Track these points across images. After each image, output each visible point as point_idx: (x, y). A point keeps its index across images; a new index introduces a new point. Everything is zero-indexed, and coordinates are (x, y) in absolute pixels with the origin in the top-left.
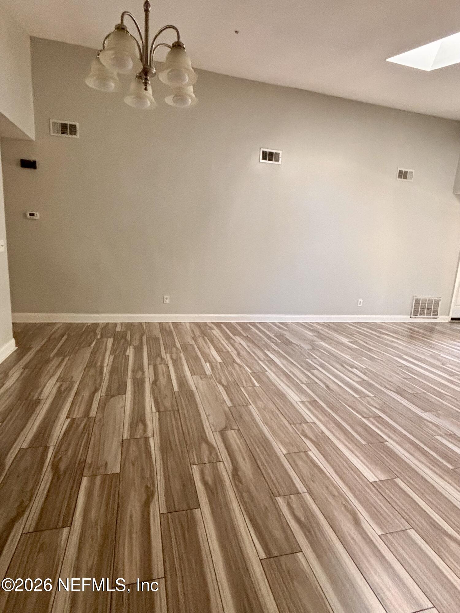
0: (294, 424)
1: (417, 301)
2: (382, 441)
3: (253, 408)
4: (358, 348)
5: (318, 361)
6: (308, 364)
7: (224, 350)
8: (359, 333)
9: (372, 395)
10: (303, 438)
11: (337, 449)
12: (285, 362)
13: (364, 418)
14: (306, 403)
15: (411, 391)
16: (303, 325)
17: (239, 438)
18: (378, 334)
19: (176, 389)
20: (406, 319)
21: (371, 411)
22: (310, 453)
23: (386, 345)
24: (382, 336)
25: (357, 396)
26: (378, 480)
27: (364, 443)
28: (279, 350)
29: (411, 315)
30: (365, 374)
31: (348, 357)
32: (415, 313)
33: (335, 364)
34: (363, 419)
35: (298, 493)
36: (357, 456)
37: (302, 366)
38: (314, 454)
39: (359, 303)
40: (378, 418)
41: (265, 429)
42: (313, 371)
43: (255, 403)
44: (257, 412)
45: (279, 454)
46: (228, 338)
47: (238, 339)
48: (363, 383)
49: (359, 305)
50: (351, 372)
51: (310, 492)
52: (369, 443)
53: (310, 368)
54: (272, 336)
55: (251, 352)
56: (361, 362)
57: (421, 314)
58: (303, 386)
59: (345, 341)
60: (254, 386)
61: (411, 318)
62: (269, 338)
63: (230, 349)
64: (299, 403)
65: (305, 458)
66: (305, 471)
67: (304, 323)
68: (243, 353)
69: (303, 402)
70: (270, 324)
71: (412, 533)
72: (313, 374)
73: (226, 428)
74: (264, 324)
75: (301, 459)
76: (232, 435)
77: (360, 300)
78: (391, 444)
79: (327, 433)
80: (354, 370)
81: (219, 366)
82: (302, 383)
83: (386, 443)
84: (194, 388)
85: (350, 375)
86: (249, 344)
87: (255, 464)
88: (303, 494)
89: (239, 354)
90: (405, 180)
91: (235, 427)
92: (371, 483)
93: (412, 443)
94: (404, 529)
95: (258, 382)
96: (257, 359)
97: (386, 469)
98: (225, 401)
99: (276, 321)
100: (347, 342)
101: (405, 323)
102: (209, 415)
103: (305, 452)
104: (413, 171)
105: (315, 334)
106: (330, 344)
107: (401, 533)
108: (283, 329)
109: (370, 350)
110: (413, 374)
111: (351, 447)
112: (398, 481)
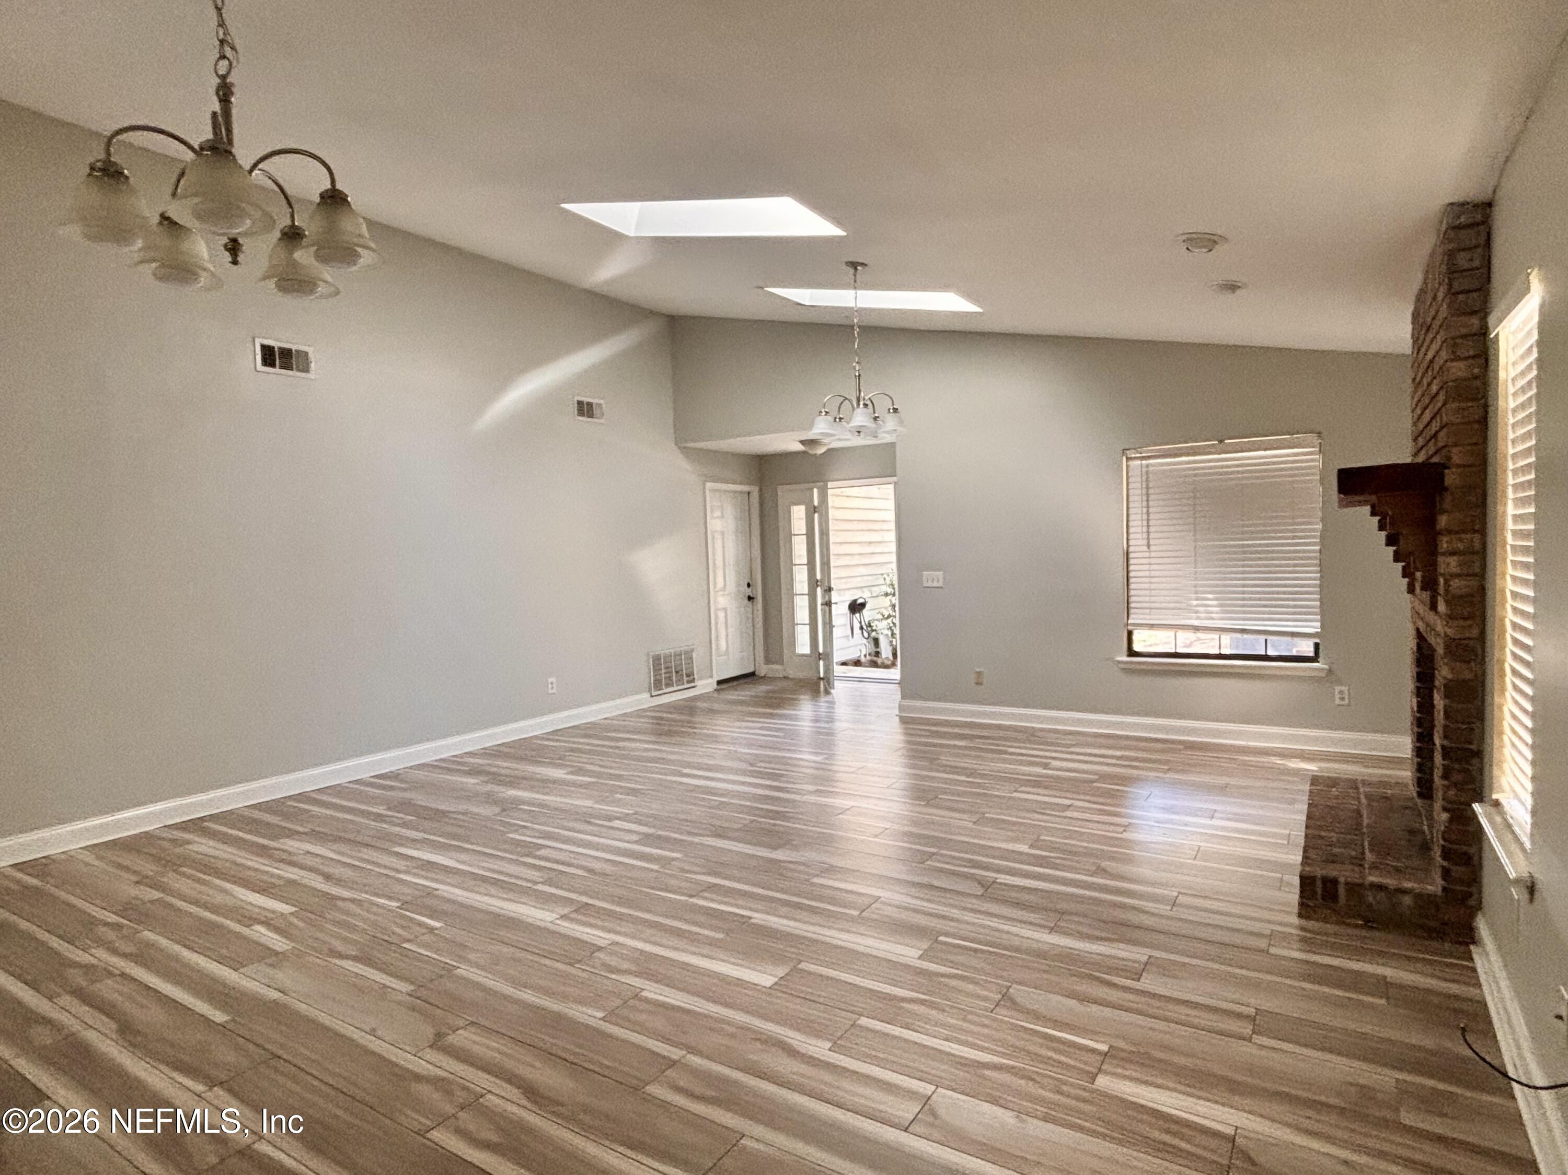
0: (579, 962)
1: (657, 659)
2: (744, 920)
3: (464, 971)
4: (593, 780)
5: (538, 831)
6: (517, 843)
7: (277, 882)
8: (572, 750)
9: (679, 855)
10: (614, 976)
11: (685, 966)
12: (463, 857)
13: (691, 896)
14: (573, 915)
15: (736, 826)
16: (436, 766)
17: (487, 1038)
18: (613, 744)
19: (219, 1017)
20: (643, 700)
21: (697, 882)
22: (644, 994)
23: (639, 759)
24: (621, 744)
25: (655, 867)
26: (776, 979)
27: (720, 936)
28: (426, 836)
29: (650, 691)
30: (640, 823)
31: (588, 803)
32: (658, 684)
33: (571, 824)
34: (692, 900)
35: (673, 1064)
36: (724, 961)
37: (505, 851)
38: (653, 991)
39: (550, 686)
40: (712, 887)
41: (528, 996)
42: (538, 853)
43: (462, 959)
44: (483, 973)
45: (592, 1022)
46: (263, 851)
47: (291, 844)
48: (647, 839)
49: (551, 691)
50: (612, 828)
51: (691, 1050)
52: (728, 932)
53: (530, 849)
54: (381, 810)
55: (357, 863)
56: (618, 803)
57: (668, 685)
58: (540, 887)
59: (558, 773)
60: (432, 930)
61: (652, 696)
62: (379, 817)
63: (292, 873)
64: (558, 922)
65: (644, 1006)
66: (659, 1023)
67: (436, 761)
68: (337, 871)
69: (563, 917)
70: (351, 786)
71: (864, 1021)
72: (540, 858)
73: (439, 1036)
74: (336, 790)
75: (634, 1009)
76: (463, 1038)
77: (550, 680)
78: (758, 918)
79: (649, 948)
80: (617, 824)
81: (295, 921)
82: (536, 883)
83: (753, 921)
84: (274, 995)
85: (617, 834)
86: (335, 847)
87: (558, 1060)
88: (683, 1061)
89: (328, 877)
90: (590, 419)
91: (461, 1023)
92: (770, 988)
93: (787, 903)
94: (851, 1023)
95: (437, 919)
96: (392, 874)
97: (778, 958)
98: (385, 986)
99: (365, 775)
100: (565, 776)
101: (644, 710)
102: (374, 1030)
103: (636, 996)
104: (602, 402)
105: (482, 778)
106: (531, 789)
107: (852, 1030)
108: (392, 788)
109: (619, 777)
110: (722, 795)
111: (705, 952)
112: (803, 966)
